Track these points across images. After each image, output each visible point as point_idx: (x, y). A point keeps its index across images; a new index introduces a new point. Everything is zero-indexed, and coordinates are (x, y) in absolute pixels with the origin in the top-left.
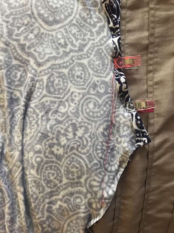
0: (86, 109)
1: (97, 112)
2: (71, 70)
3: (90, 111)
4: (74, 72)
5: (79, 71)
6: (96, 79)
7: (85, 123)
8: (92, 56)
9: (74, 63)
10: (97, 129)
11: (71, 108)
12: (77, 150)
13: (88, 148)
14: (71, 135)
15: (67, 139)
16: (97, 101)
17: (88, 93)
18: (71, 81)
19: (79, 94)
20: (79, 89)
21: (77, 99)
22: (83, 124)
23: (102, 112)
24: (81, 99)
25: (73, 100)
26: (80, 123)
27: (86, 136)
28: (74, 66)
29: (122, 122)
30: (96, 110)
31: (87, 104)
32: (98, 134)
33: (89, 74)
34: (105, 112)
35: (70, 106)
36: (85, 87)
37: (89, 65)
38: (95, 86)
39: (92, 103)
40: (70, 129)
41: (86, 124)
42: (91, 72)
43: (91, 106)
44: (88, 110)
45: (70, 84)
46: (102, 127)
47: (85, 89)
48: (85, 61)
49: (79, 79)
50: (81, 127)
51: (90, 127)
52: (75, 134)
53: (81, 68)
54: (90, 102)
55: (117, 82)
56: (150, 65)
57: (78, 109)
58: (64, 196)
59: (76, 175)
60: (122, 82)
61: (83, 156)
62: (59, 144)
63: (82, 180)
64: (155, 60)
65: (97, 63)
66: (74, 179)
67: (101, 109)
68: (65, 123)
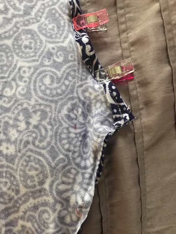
0: (40, 86)
1: (56, 89)
2: (16, 39)
3: (47, 88)
4: (20, 42)
5: (26, 40)
6: (50, 46)
7: (40, 105)
8: (43, 20)
9: (20, 30)
10: (59, 112)
11: (20, 89)
12: (34, 144)
13: (48, 139)
14: (23, 126)
15: (18, 131)
16: (55, 74)
17: (42, 65)
18: (17, 54)
19: (30, 68)
20: (28, 62)
21: (27, 75)
22: (38, 107)
23: (64, 88)
24: (33, 73)
25: (21, 78)
26: (34, 107)
27: (44, 123)
28: (20, 34)
29: (92, 97)
30: (55, 85)
31: (41, 80)
32: (60, 118)
33: (41, 42)
34: (67, 87)
35: (18, 86)
36: (37, 58)
37: (40, 31)
38: (50, 55)
39: (48, 76)
40: (21, 117)
41: (42, 107)
42: (43, 38)
43: (47, 81)
44: (43, 88)
45: (16, 58)
46: (65, 108)
47: (37, 61)
48: (34, 27)
49: (28, 50)
50: (35, 112)
51: (48, 109)
52: (28, 123)
53: (29, 36)
54: (45, 76)
55: (78, 44)
56: (122, 23)
57: (29, 88)
58: (25, 213)
59: (36, 179)
60: (85, 43)
61: (43, 152)
62: (8, 140)
63: (46, 186)
64: (127, 16)
65: (50, 26)
66: (35, 186)
67: (61, 83)
68: (14, 110)
